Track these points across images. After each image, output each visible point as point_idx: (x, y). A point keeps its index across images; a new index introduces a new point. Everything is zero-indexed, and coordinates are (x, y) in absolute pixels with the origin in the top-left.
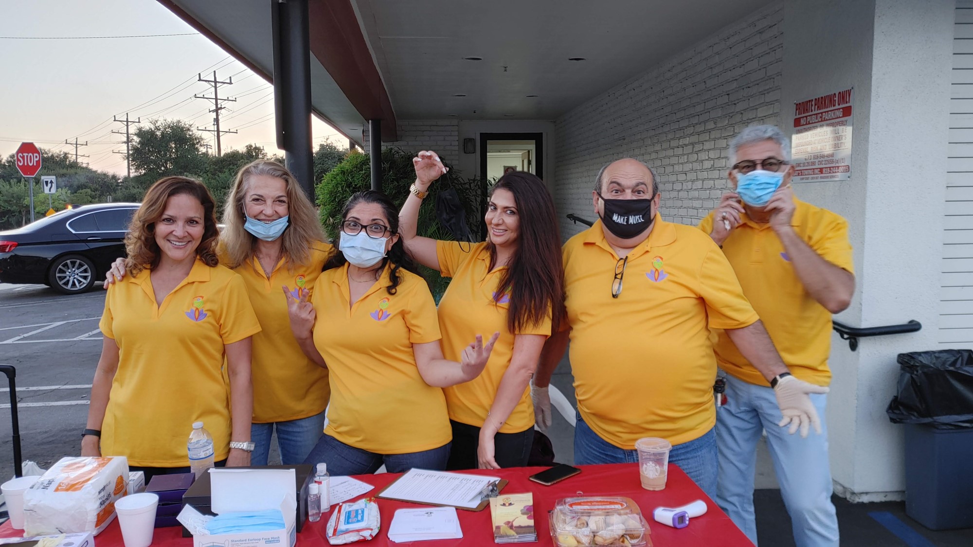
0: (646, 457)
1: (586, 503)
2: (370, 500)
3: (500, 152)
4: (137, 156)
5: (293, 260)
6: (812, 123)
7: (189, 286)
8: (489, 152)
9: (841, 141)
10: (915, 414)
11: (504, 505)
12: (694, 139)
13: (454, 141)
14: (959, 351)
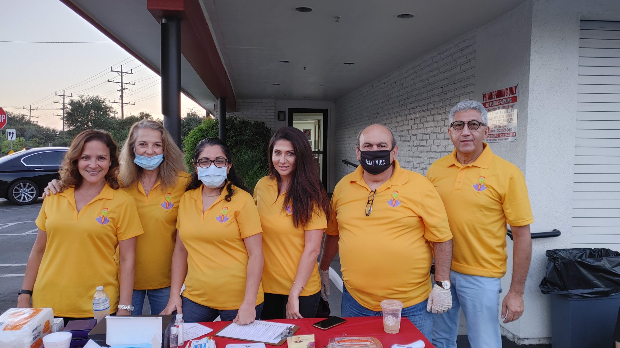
0: (387, 312)
1: (348, 341)
2: (210, 338)
3: (301, 120)
4: (70, 118)
5: (165, 183)
6: (493, 106)
7: (100, 201)
8: (294, 120)
9: (511, 117)
10: (557, 288)
11: (296, 342)
12: (421, 114)
13: (272, 113)
14: (584, 249)
